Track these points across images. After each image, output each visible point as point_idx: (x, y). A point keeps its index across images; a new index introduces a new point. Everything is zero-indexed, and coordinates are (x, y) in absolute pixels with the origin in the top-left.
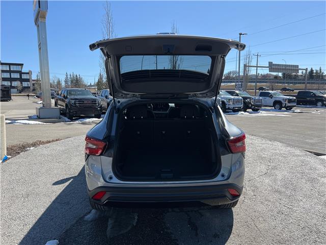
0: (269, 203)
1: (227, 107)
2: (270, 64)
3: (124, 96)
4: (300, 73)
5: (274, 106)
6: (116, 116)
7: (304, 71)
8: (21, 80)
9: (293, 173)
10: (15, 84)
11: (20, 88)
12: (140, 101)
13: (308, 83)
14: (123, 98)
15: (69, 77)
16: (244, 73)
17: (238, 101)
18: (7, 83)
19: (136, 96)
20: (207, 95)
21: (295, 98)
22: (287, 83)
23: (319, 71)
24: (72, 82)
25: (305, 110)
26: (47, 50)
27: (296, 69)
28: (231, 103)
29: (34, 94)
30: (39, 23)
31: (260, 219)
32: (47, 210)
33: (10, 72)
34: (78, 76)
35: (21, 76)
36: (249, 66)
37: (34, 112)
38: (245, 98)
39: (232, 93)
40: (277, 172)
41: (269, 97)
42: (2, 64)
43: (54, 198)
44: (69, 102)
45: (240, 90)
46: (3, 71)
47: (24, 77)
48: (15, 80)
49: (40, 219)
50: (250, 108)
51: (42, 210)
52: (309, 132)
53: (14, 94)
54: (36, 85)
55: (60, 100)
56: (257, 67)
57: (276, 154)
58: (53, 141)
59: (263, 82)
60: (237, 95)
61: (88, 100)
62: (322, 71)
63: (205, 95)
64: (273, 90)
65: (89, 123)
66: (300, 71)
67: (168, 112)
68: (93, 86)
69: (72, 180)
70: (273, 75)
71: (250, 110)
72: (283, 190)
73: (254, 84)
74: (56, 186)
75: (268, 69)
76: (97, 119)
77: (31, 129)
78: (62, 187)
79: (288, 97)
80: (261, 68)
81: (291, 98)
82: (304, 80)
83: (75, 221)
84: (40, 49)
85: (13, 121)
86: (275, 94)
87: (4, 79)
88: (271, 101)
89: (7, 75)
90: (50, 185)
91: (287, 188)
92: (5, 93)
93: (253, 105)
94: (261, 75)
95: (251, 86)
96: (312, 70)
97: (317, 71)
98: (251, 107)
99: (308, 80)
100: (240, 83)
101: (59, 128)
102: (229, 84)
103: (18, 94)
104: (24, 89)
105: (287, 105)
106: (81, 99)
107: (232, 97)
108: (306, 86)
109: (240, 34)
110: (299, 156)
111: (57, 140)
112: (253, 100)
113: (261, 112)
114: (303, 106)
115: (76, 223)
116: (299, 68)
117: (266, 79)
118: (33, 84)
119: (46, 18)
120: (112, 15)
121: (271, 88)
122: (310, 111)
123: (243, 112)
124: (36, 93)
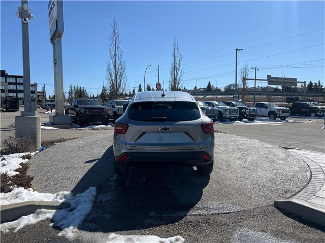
1: (224, 117)
2: (269, 77)
4: (299, 85)
5: (269, 116)
7: (303, 84)
10: (21, 95)
13: (306, 95)
15: (73, 89)
16: (243, 86)
17: (234, 111)
21: (288, 109)
22: (286, 96)
23: (318, 84)
24: (76, 93)
25: (299, 120)
26: (62, 65)
27: (294, 81)
28: (228, 113)
30: (56, 41)
33: (16, 84)
34: (82, 89)
37: (47, 120)
38: (240, 109)
39: (229, 104)
41: (264, 108)
42: (9, 77)
46: (9, 84)
48: (21, 91)
50: (246, 118)
53: (20, 106)
54: (41, 97)
55: (71, 109)
56: (255, 80)
59: (263, 95)
60: (234, 105)
61: (96, 108)
62: (321, 84)
65: (98, 129)
68: (96, 98)
69: (97, 160)
70: (273, 88)
71: (246, 120)
72: (249, 166)
73: (253, 96)
74: (87, 164)
75: (267, 81)
76: (104, 126)
78: (91, 164)
79: (282, 108)
80: (259, 81)
81: (285, 108)
82: (303, 92)
84: (55, 63)
86: (269, 105)
87: (10, 91)
88: (266, 112)
89: (13, 87)
90: (82, 163)
91: (252, 166)
92: (12, 104)
93: (248, 115)
94: (261, 87)
96: (311, 83)
97: (316, 84)
99: (306, 93)
100: (237, 95)
101: (73, 133)
102: (229, 96)
105: (281, 115)
106: (90, 108)
107: (229, 107)
109: (237, 50)
112: (248, 111)
113: (256, 121)
114: (297, 117)
116: (297, 81)
117: (266, 92)
118: (38, 96)
119: (62, 37)
120: (118, 32)
121: (267, 99)
122: (303, 121)
123: (238, 122)
124: (41, 105)
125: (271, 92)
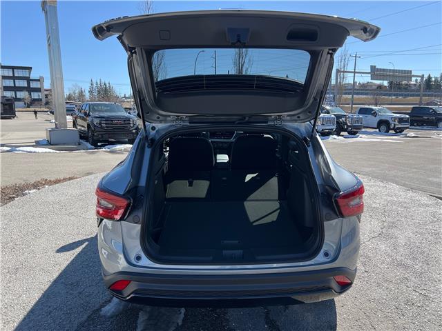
0: (391, 286)
2: (373, 68)
3: (161, 118)
4: (413, 82)
5: (378, 127)
6: (148, 152)
7: (419, 79)
8: (30, 90)
9: (422, 234)
10: (20, 95)
11: (28, 101)
12: (188, 126)
13: (425, 95)
14: (161, 122)
15: (95, 85)
16: (337, 81)
17: (329, 120)
18: (9, 94)
19: (182, 119)
20: (299, 117)
21: (408, 116)
22: (394, 96)
23: (439, 79)
24: (99, 92)
25: (421, 133)
26: (59, 47)
27: (408, 75)
28: (320, 124)
29: (48, 110)
30: (47, 7)
31: (379, 314)
32: (43, 295)
33: (14, 78)
34: (108, 85)
35: (29, 84)
36: (344, 72)
37: (43, 136)
38: (338, 117)
40: (397, 232)
41: (372, 115)
42: (3, 67)
43: (56, 275)
44: (92, 121)
45: (331, 105)
46: (4, 77)
47: (33, 85)
48: (21, 89)
49: (32, 311)
50: (345, 130)
51: (36, 296)
52: (431, 166)
53: (21, 109)
54: (49, 97)
55: (80, 117)
56: (355, 72)
57: (393, 203)
58: (65, 180)
59: (362, 94)
60: (328, 112)
61: (118, 118)
63: (296, 118)
64: (376, 105)
65: (120, 152)
66: (414, 79)
67: (232, 140)
68: (129, 98)
69: (87, 243)
70: (375, 85)
71: (345, 134)
72: (410, 262)
73: (350, 96)
74: (62, 254)
75: (370, 75)
77: (37, 160)
78: (70, 256)
79: (398, 115)
80: (360, 75)
81: (403, 116)
82: (419, 90)
83: (85, 317)
84: (49, 45)
85: (13, 147)
86: (379, 111)
87: (6, 89)
88: (374, 121)
89: (10, 83)
90: (52, 253)
91: (415, 259)
92: (7, 107)
93: (350, 126)
94: (359, 84)
95: (346, 99)
96: (429, 78)
97: (436, 78)
98: (347, 128)
99: (424, 91)
100: (332, 96)
103: (25, 109)
104: (34, 102)
105: (396, 127)
106: (108, 118)
108: (421, 99)
110: (427, 205)
111: (70, 179)
112: (350, 119)
113: (360, 135)
114: (418, 127)
115: (87, 320)
116: (413, 74)
117: (366, 90)
118: (46, 96)
121: (373, 101)
122: (429, 134)
123: (335, 136)
124: (50, 108)
125: (373, 90)
